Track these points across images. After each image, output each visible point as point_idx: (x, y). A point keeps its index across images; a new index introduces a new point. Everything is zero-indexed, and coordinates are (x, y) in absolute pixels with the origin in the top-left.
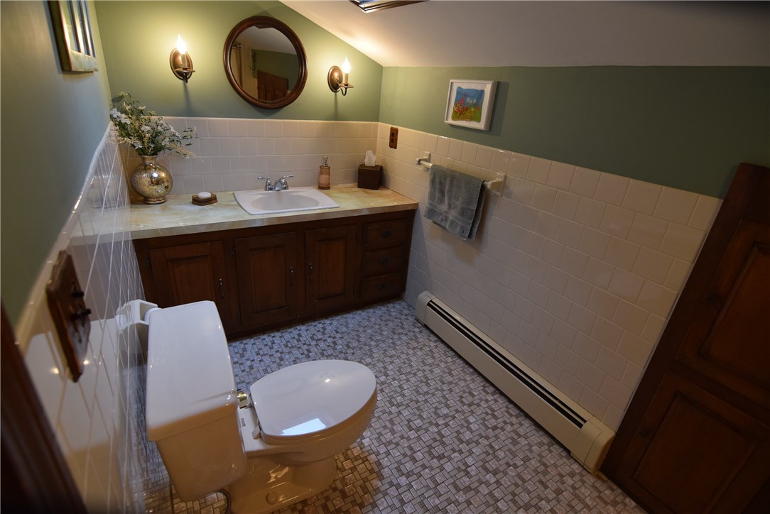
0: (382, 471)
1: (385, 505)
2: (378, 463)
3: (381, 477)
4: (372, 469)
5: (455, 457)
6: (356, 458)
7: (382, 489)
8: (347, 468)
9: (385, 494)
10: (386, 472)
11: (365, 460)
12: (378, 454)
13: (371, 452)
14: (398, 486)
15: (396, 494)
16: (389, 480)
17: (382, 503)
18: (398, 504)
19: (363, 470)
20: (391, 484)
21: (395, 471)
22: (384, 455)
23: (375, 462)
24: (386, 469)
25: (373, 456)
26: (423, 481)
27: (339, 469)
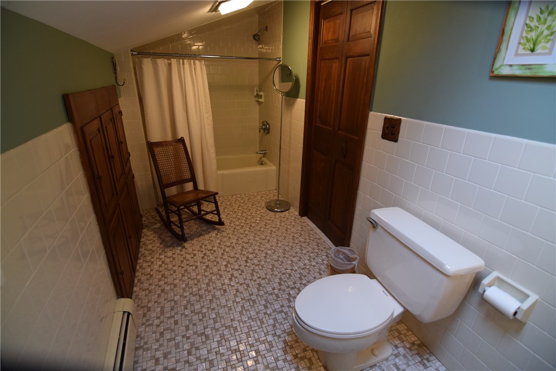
0: (284, 346)
1: (285, 325)
2: (285, 352)
3: (285, 342)
4: (291, 348)
5: (225, 349)
6: (302, 359)
7: (286, 334)
8: (310, 351)
9: (284, 331)
10: (281, 345)
11: (296, 356)
12: (285, 360)
13: (290, 363)
14: (275, 335)
15: (277, 330)
16: (280, 340)
17: (287, 326)
18: (277, 325)
19: (297, 348)
20: (279, 337)
21: (274, 345)
22: (280, 358)
23: (288, 353)
24: (280, 347)
25: (289, 358)
26: (256, 336)
27: (316, 352)
